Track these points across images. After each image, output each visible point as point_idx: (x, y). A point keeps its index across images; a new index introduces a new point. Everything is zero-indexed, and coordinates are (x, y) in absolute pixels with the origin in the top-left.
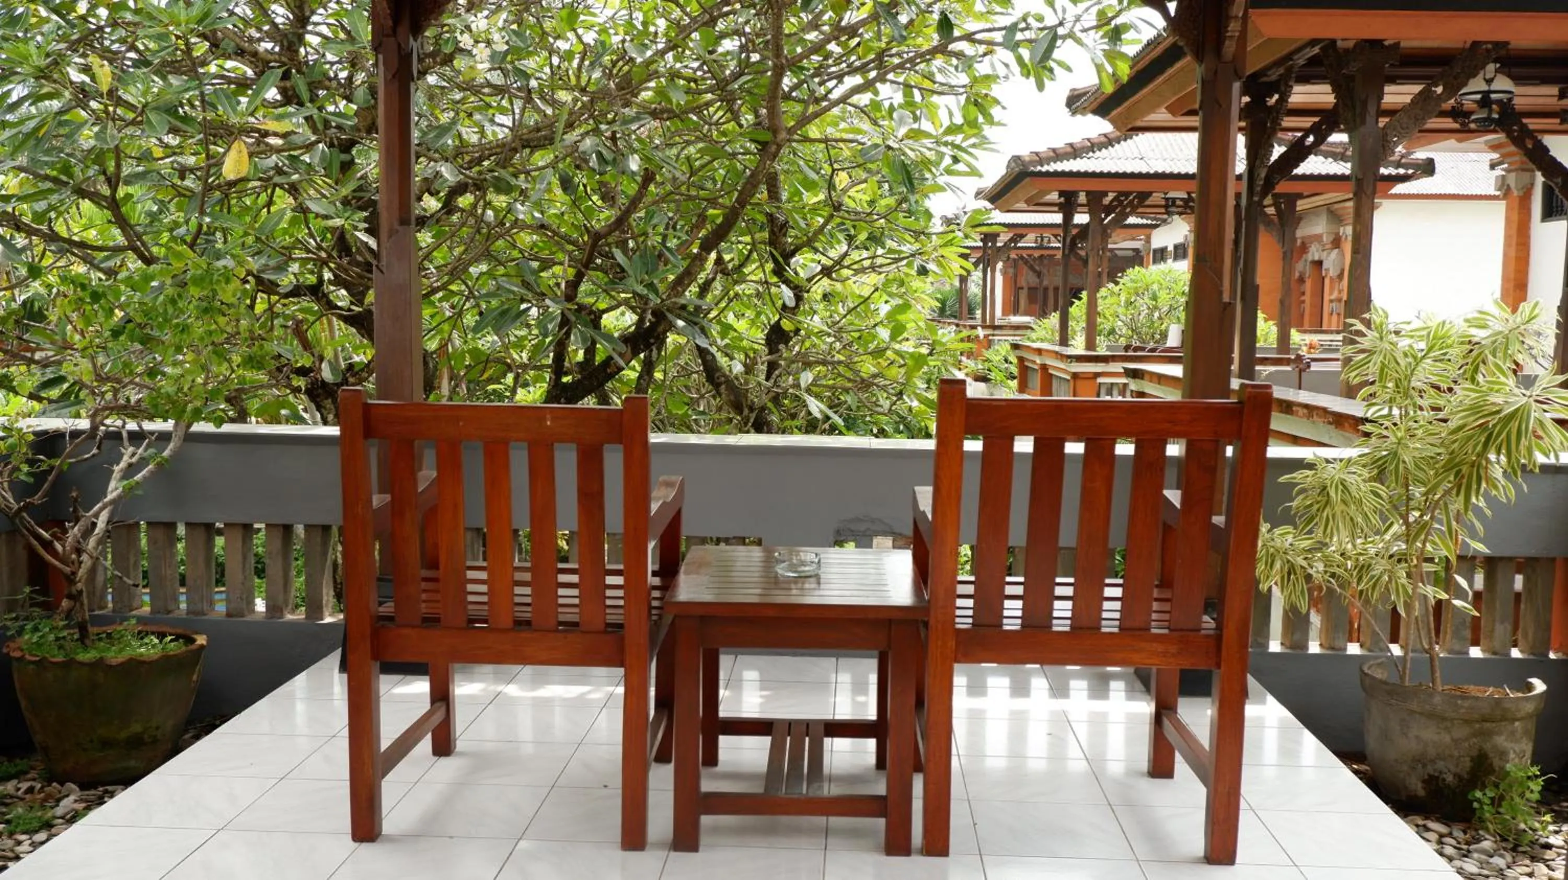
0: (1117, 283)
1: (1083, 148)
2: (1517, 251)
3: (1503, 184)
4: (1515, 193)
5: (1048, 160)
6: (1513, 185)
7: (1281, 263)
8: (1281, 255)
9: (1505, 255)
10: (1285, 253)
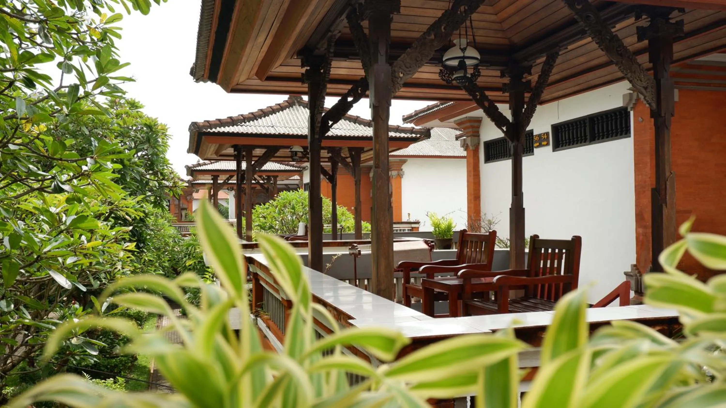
0: (274, 200)
1: (238, 120)
2: (474, 179)
3: (464, 144)
4: (471, 148)
5: (215, 126)
6: (469, 144)
7: (355, 186)
8: (354, 183)
9: (468, 181)
10: (356, 181)
